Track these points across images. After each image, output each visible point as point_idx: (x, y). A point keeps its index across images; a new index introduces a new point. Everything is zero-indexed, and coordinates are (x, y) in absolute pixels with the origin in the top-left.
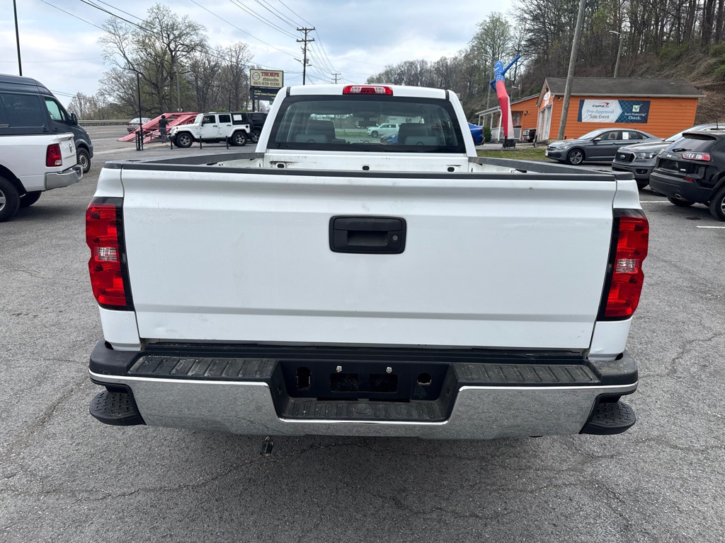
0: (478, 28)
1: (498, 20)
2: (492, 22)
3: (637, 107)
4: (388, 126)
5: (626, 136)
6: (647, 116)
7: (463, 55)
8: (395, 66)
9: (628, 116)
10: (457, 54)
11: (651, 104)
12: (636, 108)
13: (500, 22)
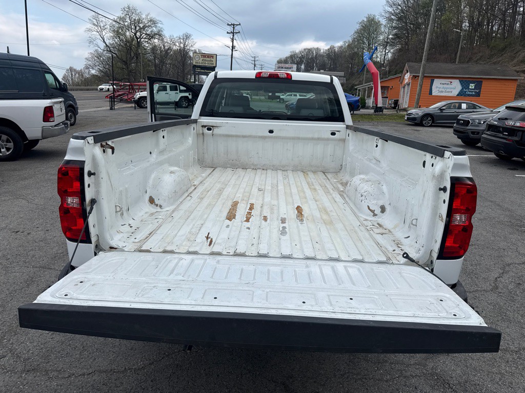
2: (368, 21)
3: (472, 85)
4: (291, 95)
5: (464, 106)
6: (480, 91)
7: (347, 44)
8: (297, 51)
9: (466, 92)
10: (342, 44)
11: (483, 83)
12: (472, 86)
13: (374, 21)
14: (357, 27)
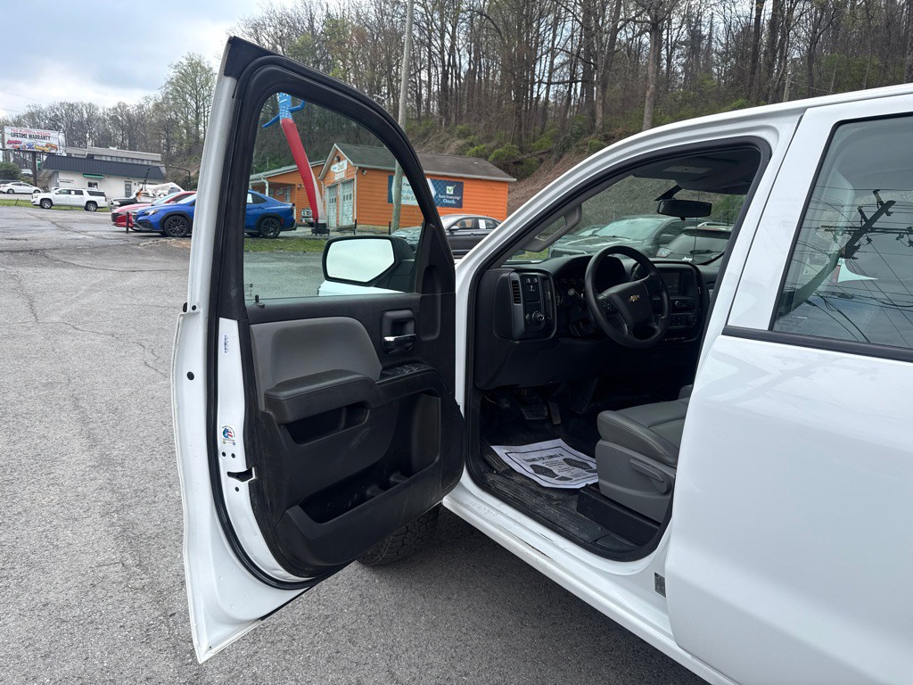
0: (173, 70)
1: (199, 64)
2: (191, 65)
3: (451, 188)
4: (69, 192)
5: (482, 224)
6: (461, 199)
7: (152, 103)
8: (44, 106)
9: (442, 199)
10: (143, 102)
11: (465, 185)
12: (450, 190)
13: (201, 67)
14: (172, 74)
